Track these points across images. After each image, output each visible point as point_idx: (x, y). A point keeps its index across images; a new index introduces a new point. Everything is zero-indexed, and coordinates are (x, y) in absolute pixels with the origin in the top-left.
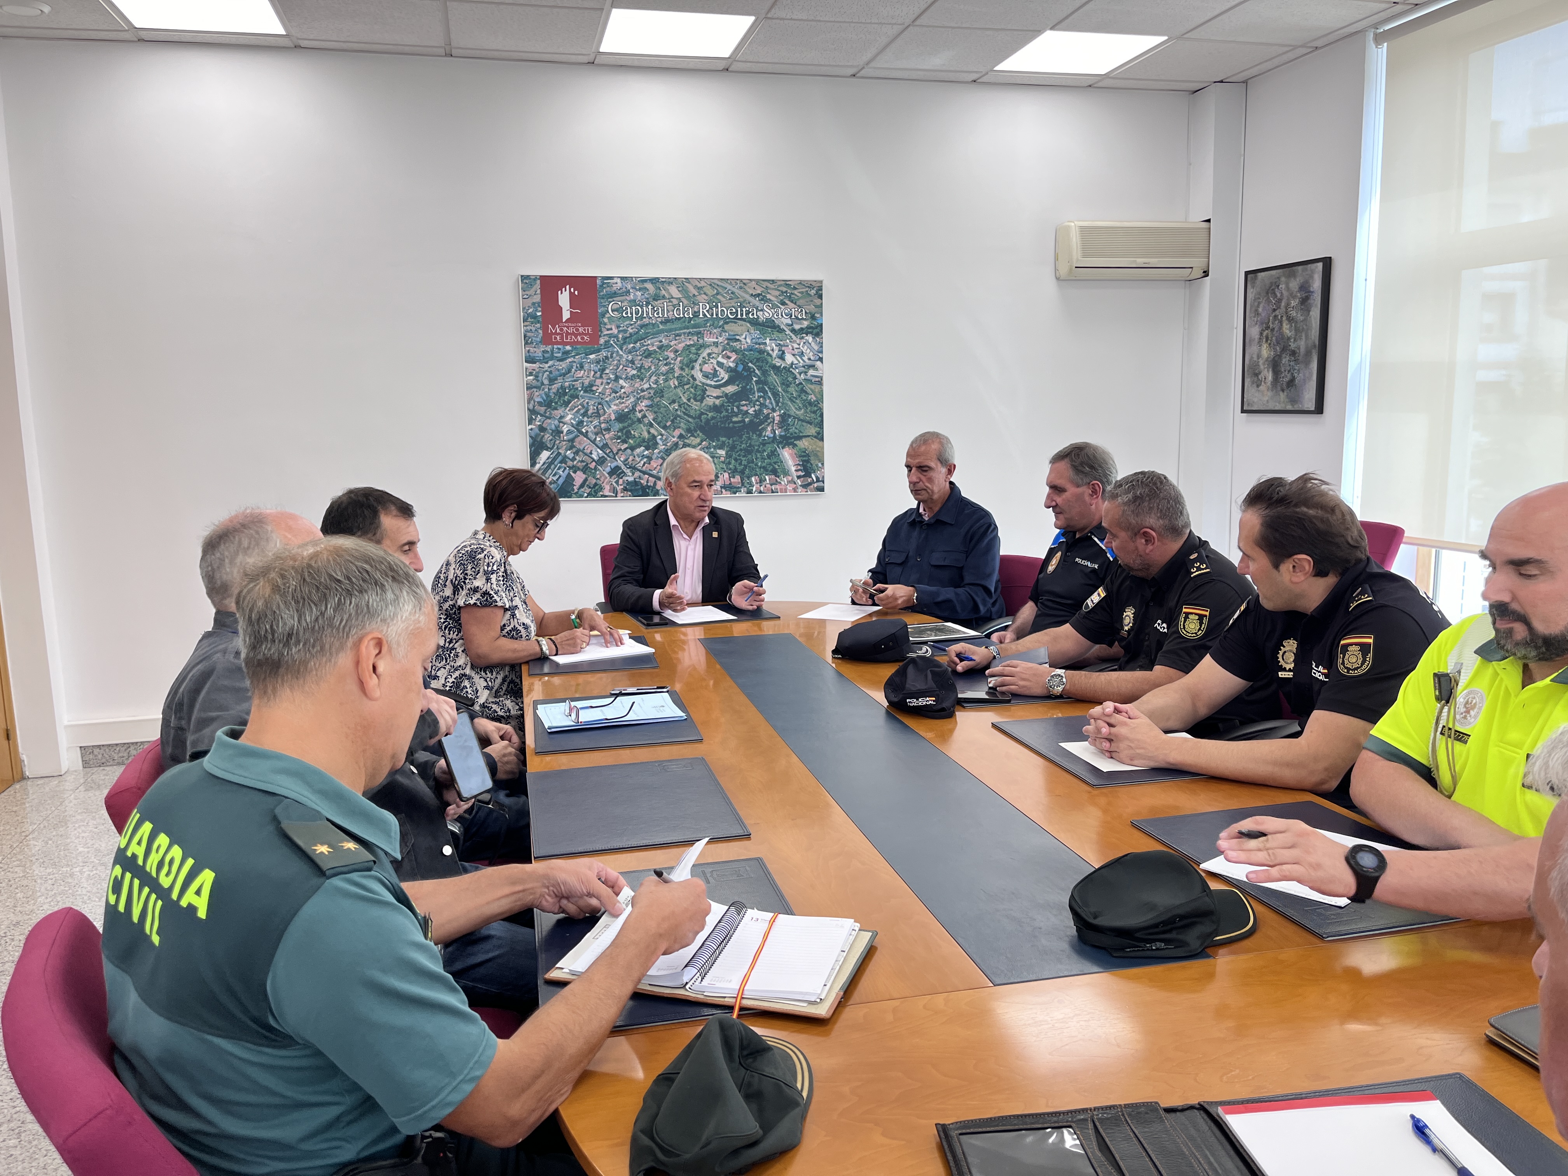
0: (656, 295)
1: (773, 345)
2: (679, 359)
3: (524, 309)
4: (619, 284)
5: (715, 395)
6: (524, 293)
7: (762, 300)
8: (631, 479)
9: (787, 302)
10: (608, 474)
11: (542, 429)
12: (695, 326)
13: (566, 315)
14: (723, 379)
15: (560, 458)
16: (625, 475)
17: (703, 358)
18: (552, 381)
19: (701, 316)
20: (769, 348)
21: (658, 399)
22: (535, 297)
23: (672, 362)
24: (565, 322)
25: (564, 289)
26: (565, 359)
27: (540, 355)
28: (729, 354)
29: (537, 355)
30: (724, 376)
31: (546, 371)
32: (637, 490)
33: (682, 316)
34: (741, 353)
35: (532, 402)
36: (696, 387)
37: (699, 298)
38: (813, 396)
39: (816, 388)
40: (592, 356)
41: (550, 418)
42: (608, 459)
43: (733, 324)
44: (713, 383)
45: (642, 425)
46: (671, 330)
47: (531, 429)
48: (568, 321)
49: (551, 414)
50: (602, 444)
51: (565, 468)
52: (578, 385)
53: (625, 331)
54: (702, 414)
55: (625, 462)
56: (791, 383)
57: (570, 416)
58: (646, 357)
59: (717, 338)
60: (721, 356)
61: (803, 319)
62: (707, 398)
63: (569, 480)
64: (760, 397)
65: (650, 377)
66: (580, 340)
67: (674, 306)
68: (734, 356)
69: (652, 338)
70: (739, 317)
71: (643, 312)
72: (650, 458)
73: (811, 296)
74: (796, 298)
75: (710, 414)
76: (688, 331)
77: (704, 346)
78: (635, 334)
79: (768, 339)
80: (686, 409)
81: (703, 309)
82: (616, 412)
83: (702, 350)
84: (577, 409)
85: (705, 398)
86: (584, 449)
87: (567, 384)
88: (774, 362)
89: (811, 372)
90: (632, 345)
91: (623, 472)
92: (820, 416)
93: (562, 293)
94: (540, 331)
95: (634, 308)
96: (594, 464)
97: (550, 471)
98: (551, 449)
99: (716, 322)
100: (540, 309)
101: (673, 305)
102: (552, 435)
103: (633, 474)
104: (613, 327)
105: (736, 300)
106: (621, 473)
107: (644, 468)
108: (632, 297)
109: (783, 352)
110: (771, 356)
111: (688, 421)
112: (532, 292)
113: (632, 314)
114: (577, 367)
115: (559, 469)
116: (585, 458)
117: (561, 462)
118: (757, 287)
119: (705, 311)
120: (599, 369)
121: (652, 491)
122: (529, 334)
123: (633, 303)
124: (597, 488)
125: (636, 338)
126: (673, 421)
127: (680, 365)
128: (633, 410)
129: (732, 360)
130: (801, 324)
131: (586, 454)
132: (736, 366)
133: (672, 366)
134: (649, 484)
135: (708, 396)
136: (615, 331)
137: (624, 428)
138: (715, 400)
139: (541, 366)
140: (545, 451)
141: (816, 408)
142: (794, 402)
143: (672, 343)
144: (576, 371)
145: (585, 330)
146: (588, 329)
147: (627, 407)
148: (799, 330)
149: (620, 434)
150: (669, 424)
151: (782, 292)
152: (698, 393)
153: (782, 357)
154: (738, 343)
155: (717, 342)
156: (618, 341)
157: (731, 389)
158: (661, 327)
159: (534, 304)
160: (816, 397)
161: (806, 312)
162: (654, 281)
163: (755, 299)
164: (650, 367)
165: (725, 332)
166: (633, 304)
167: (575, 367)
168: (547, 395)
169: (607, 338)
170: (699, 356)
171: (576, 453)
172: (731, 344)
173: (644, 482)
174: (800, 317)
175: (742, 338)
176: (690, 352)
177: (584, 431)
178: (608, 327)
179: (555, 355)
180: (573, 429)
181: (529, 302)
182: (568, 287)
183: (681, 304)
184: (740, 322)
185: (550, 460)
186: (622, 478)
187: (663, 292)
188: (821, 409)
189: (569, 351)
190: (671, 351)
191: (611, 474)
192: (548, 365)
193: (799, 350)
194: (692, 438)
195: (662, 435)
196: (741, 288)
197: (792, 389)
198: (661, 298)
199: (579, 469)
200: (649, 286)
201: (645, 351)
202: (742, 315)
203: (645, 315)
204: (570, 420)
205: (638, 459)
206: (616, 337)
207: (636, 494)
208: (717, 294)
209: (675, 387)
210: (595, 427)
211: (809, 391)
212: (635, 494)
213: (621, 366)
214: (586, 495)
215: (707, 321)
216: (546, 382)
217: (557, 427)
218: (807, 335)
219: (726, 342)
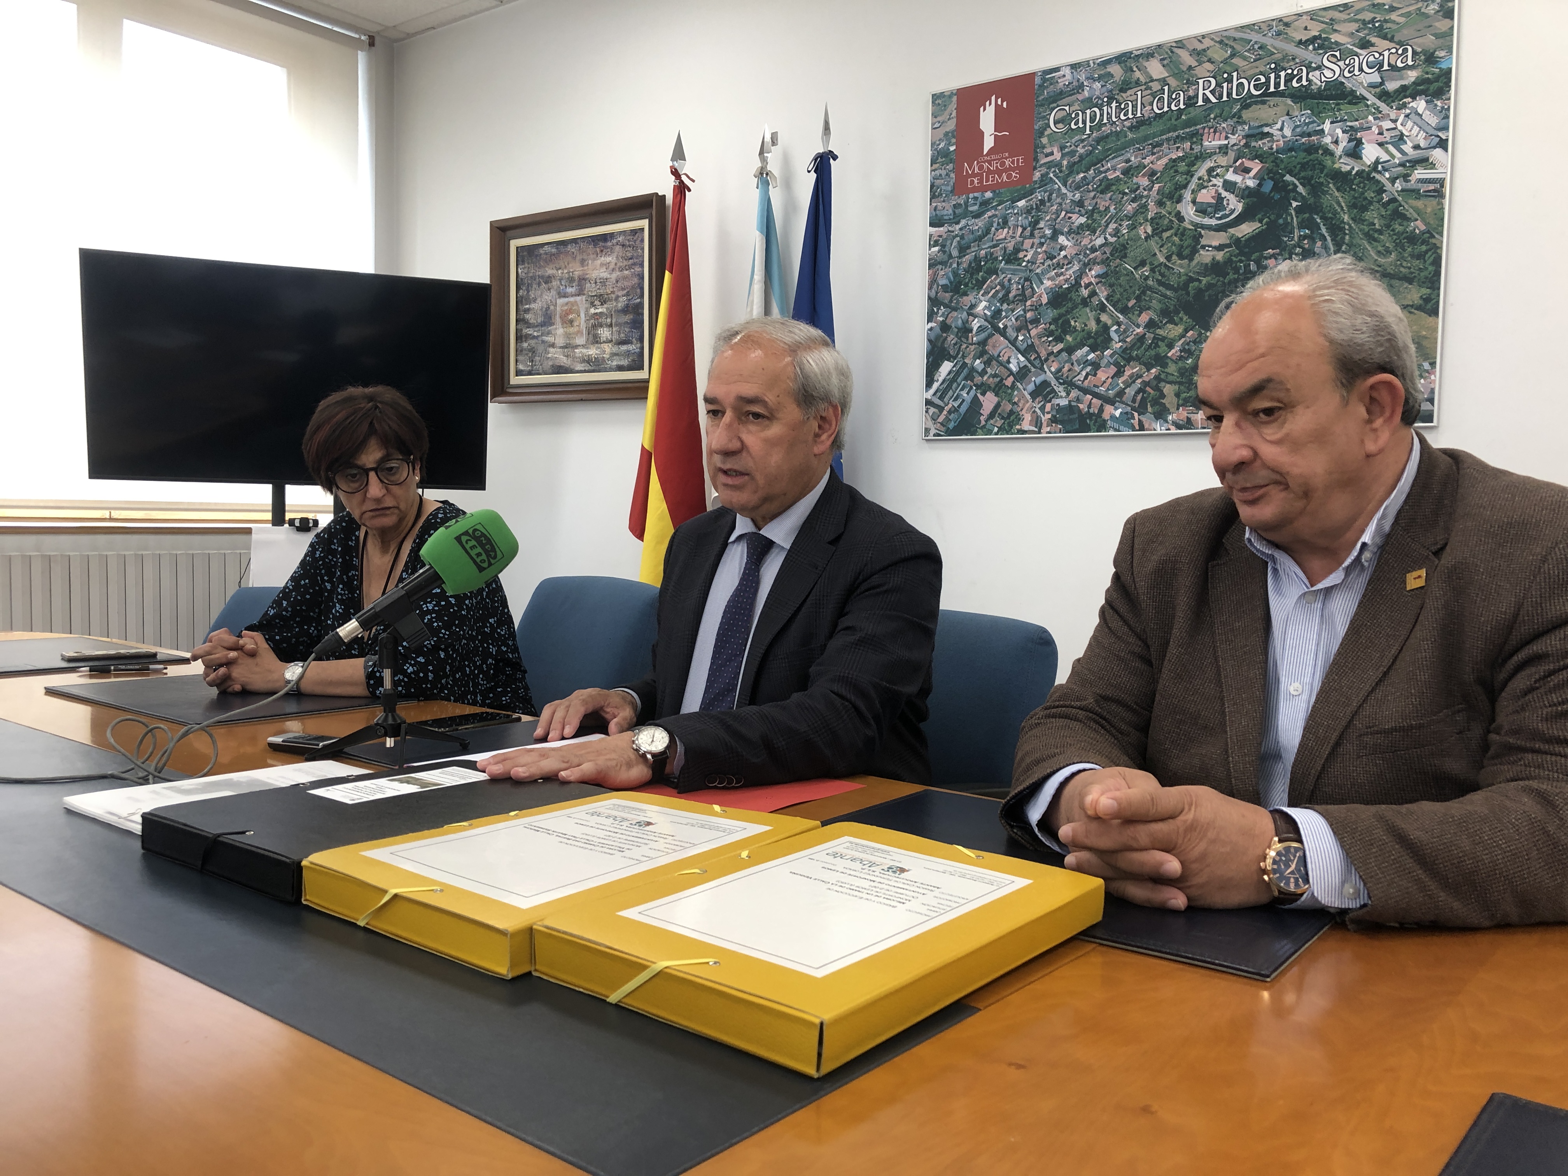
0: (1124, 82)
1: (1339, 131)
2: (1156, 186)
3: (933, 144)
4: (1069, 77)
5: (1215, 243)
6: (935, 120)
7: (1321, 47)
8: (1063, 402)
9: (1374, 40)
10: (1030, 394)
11: (945, 327)
12: (1189, 123)
13: (989, 143)
14: (1233, 211)
15: (966, 371)
16: (1056, 396)
17: (1199, 179)
18: (963, 250)
19: (1200, 103)
20: (1328, 140)
21: (1118, 260)
22: (949, 122)
23: (1146, 193)
24: (987, 155)
25: (988, 103)
26: (983, 213)
27: (951, 211)
28: (1248, 164)
29: (945, 212)
30: (1235, 205)
31: (957, 236)
32: (1071, 421)
33: (1166, 109)
34: (1272, 158)
35: (935, 285)
36: (1182, 233)
37: (1199, 71)
38: (1419, 223)
39: (1429, 205)
40: (1021, 203)
41: (955, 309)
42: (1033, 370)
43: (1259, 106)
44: (1213, 222)
45: (1088, 309)
46: (1146, 138)
47: (931, 329)
48: (991, 151)
49: (958, 302)
50: (1025, 345)
51: (971, 388)
52: (998, 252)
53: (1072, 153)
54: (1191, 280)
55: (1057, 375)
56: (1371, 203)
57: (984, 304)
58: (1102, 192)
59: (1227, 138)
60: (1231, 170)
61: (1407, 67)
62: (1202, 252)
63: (976, 404)
64: (1302, 238)
65: (1107, 226)
66: (1005, 178)
67: (1154, 95)
68: (1256, 167)
69: (1113, 158)
70: (1272, 89)
71: (1102, 115)
72: (1096, 366)
73: (1427, 16)
74: (1394, 27)
75: (1205, 280)
76: (1176, 133)
77: (1202, 156)
78: (1087, 155)
79: (1328, 122)
80: (1162, 275)
81: (1204, 91)
82: (1049, 291)
83: (1199, 164)
84: (993, 291)
85: (1198, 251)
86: (999, 356)
87: (983, 252)
88: (1336, 166)
89: (1419, 173)
90: (1082, 175)
91: (1053, 391)
92: (1432, 264)
93: (984, 110)
94: (953, 175)
95: (1088, 112)
96: (1011, 379)
97: (951, 393)
98: (955, 358)
99: (1227, 109)
100: (954, 140)
101: (1151, 94)
102: (957, 336)
103: (1068, 394)
104: (1055, 150)
105: (1267, 60)
106: (1049, 393)
107: (1087, 382)
108: (1086, 94)
109: (1359, 143)
110: (1332, 154)
111: (1165, 296)
112: (946, 116)
113: (1084, 122)
114: (998, 224)
115: (962, 389)
116: (1000, 370)
117: (966, 379)
118: (1311, 25)
119: (1207, 92)
120: (1030, 223)
121: (1096, 422)
122: (938, 182)
123: (1089, 103)
124: (1012, 418)
125: (1091, 161)
126: (1138, 298)
127: (1157, 197)
128: (1077, 285)
129: (1252, 174)
130: (1402, 78)
131: (1001, 364)
132: (1260, 185)
133: (1144, 200)
134: (1091, 411)
135: (1203, 247)
136: (1057, 156)
137: (1061, 316)
138: (1216, 253)
139: (950, 229)
140: (946, 362)
141: (1424, 248)
142: (1375, 240)
143: (1146, 161)
144: (997, 230)
145: (1013, 162)
146: (1018, 160)
147: (1066, 280)
148: (1396, 91)
149: (1053, 327)
150: (1130, 304)
151: (1364, 22)
152: (1186, 244)
153: (1355, 153)
154: (1265, 141)
155: (1226, 146)
156: (1061, 172)
157: (1246, 229)
158: (1130, 135)
159: (946, 134)
160: (1426, 224)
161: (1414, 53)
162: (1123, 58)
163: (1307, 49)
164: (1107, 209)
165: (1245, 123)
166: (1088, 105)
167: (995, 225)
168: (955, 273)
169: (1044, 170)
170: (1192, 176)
171: (988, 363)
172: (1253, 144)
173: (1083, 407)
174: (1400, 64)
175: (1274, 130)
176: (1176, 171)
177: (1001, 326)
178: (1048, 150)
179: (970, 209)
180: (987, 324)
181: (940, 133)
182: (993, 98)
183: (1166, 88)
184: (1272, 100)
185: (952, 375)
186: (1050, 401)
187: (1138, 74)
188: (1436, 250)
189: (990, 199)
190: (1144, 175)
191: (1034, 395)
192: (960, 226)
193: (1394, 133)
194: (1170, 326)
195: (1119, 324)
196: (1279, 34)
197: (1374, 216)
198: (1133, 84)
199: (989, 388)
200: (1116, 70)
201: (1101, 181)
202: (1277, 85)
203: (1105, 121)
204: (984, 310)
205: (1077, 368)
206: (1058, 165)
207: (1071, 429)
208: (1233, 55)
209: (1148, 238)
210: (1016, 319)
211: (1410, 213)
212: (1069, 427)
213: (1063, 213)
214: (996, 429)
215: (1211, 109)
216: (955, 253)
217: (965, 322)
218: (1414, 98)
219: (1244, 141)
